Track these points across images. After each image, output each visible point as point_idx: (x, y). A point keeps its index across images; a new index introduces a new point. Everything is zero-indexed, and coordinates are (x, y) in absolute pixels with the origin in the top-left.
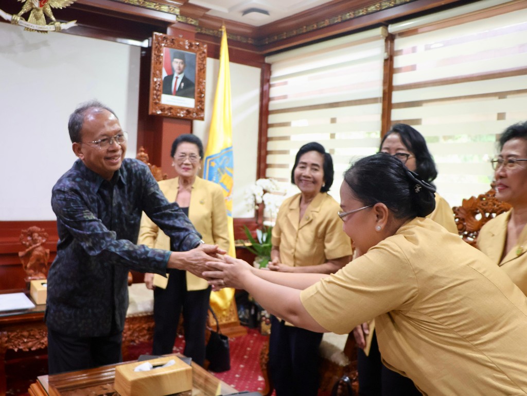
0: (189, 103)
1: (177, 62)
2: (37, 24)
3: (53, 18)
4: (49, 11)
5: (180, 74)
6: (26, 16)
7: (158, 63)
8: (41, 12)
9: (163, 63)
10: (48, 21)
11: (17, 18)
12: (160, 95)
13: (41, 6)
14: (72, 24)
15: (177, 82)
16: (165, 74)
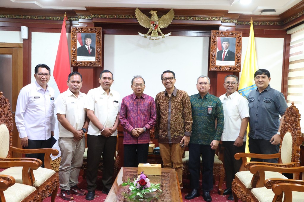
0: (232, 64)
1: (225, 44)
2: (155, 36)
3: (161, 33)
4: (160, 31)
5: (226, 49)
6: (150, 34)
7: (214, 45)
8: (156, 31)
9: (217, 45)
10: (159, 34)
11: (146, 35)
12: (215, 61)
13: (155, 29)
14: (170, 34)
15: (225, 53)
16: (218, 50)
